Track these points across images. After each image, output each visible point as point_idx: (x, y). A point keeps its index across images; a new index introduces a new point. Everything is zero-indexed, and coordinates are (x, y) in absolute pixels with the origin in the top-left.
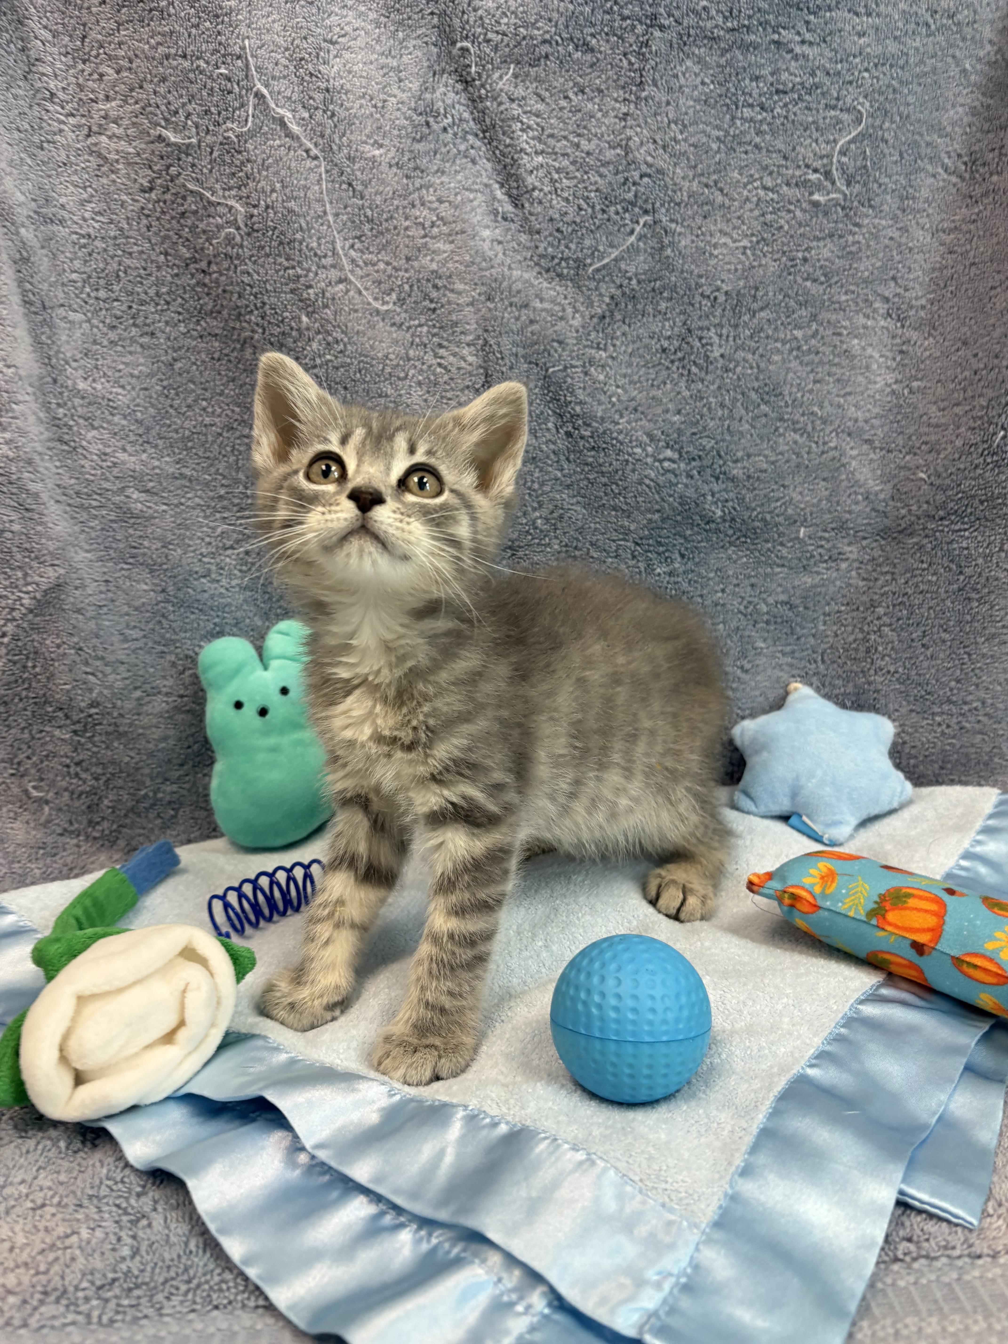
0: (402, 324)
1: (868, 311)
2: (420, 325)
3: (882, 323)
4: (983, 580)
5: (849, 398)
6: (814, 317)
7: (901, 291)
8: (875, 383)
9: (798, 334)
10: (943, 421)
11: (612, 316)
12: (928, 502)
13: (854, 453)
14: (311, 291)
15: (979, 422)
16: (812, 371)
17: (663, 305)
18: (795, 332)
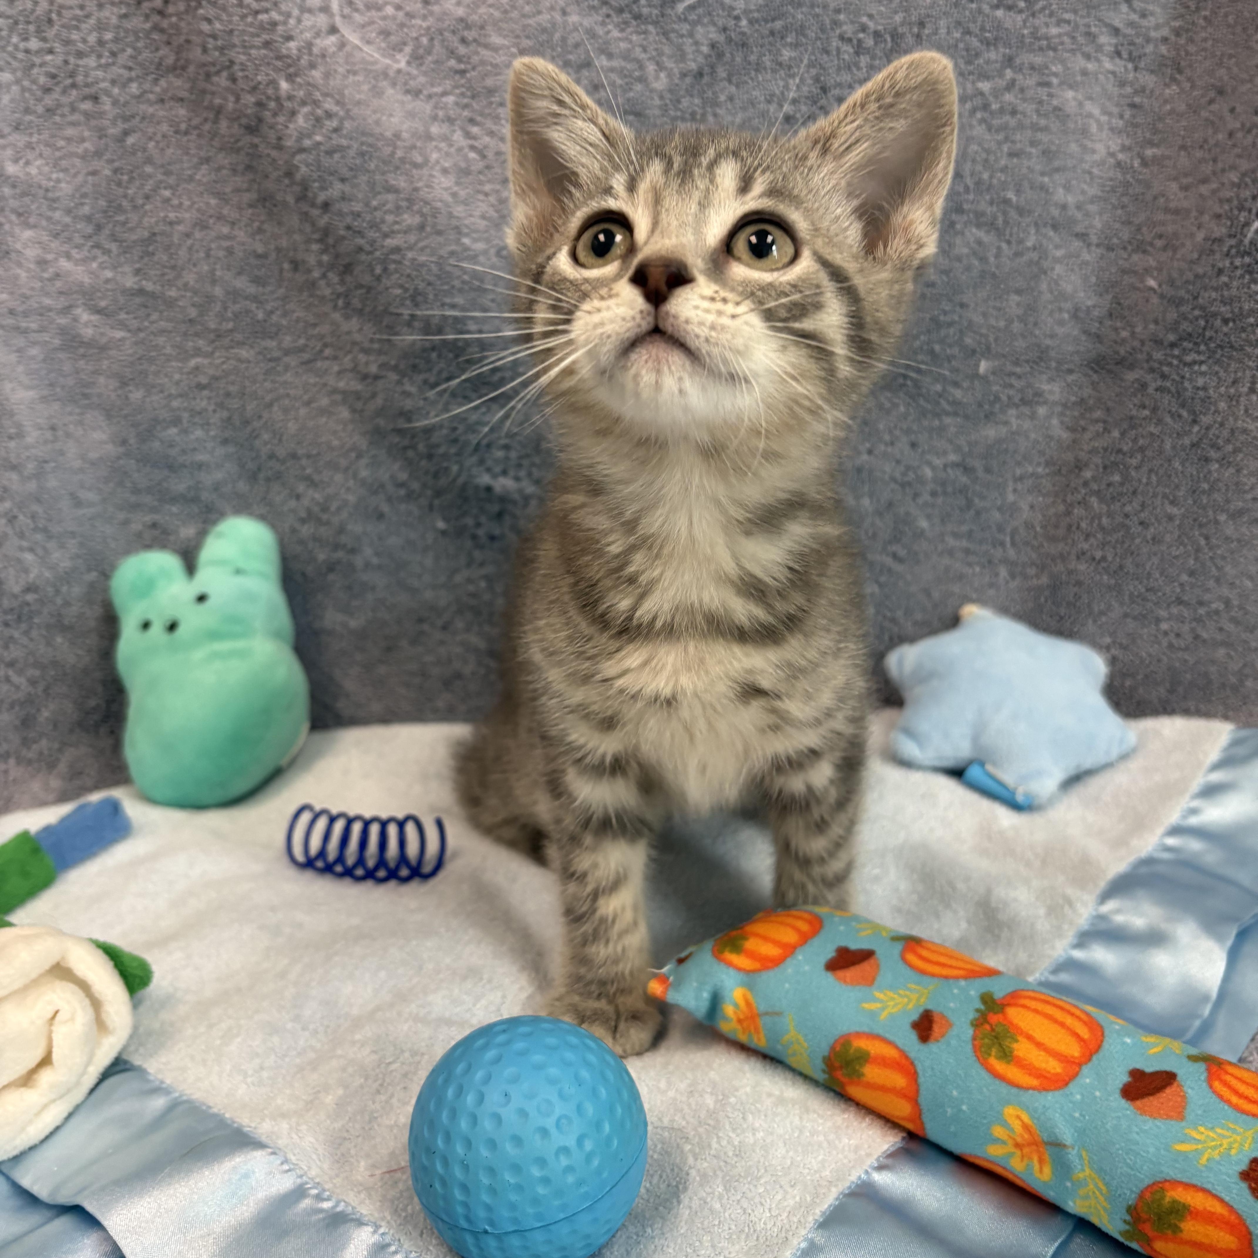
0: (420, 91)
1: (1089, 49)
2: (445, 94)
3: (1108, 65)
4: (1225, 433)
5: (1056, 176)
6: (1009, 61)
7: (1134, 17)
8: (1094, 151)
9: (985, 86)
10: (1185, 204)
11: (713, 72)
12: (1156, 322)
13: (1059, 253)
14: (292, 44)
15: (1227, 207)
16: (1007, 139)
17: (787, 54)
18: (980, 85)
